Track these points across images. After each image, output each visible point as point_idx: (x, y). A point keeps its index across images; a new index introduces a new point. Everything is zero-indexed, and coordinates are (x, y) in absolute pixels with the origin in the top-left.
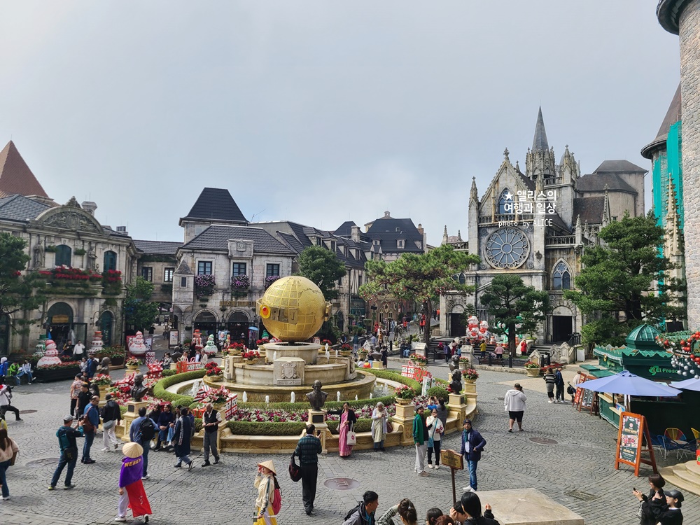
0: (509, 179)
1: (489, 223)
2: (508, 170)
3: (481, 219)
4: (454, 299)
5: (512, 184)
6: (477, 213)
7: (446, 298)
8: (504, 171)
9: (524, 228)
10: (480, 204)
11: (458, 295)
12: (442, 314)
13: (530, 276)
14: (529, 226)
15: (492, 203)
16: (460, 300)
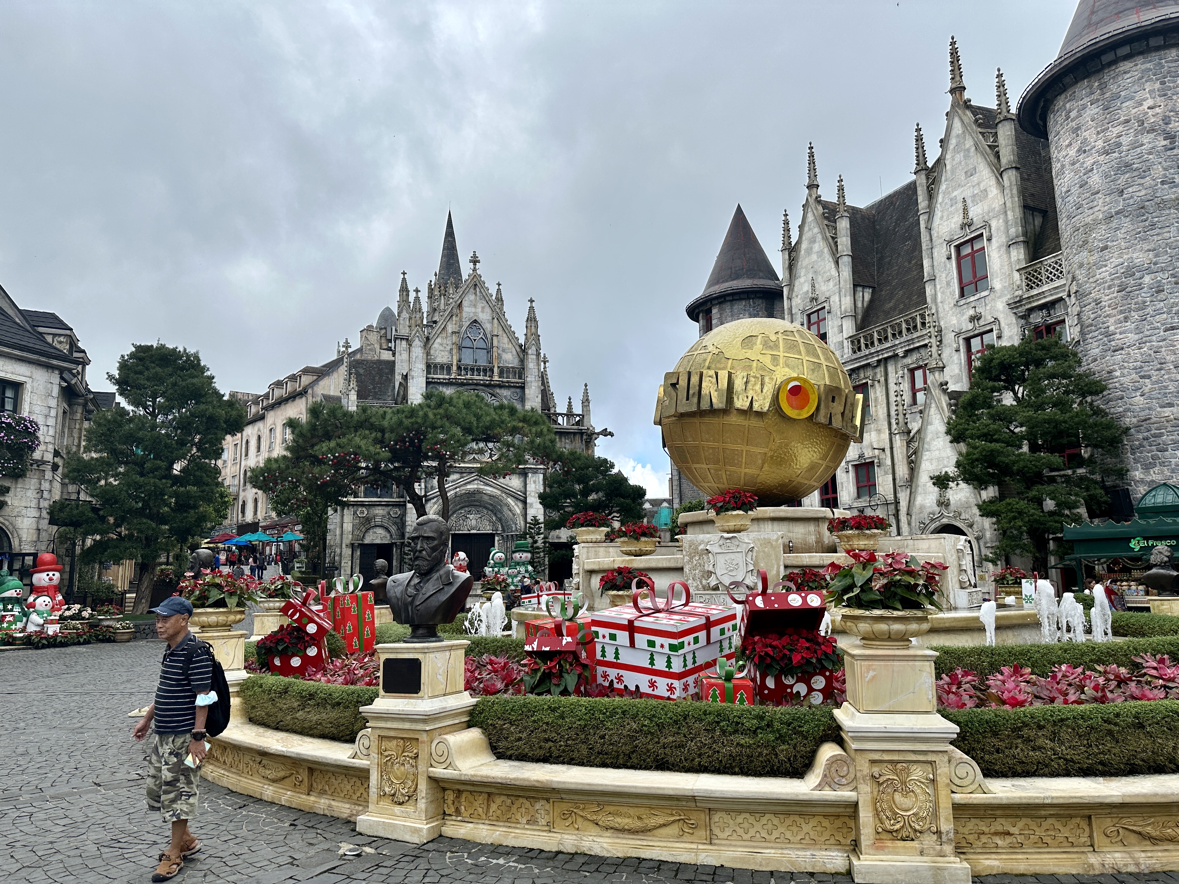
0: (480, 306)
1: (447, 377)
2: (478, 290)
3: (430, 367)
4: (371, 515)
5: (484, 316)
6: (425, 355)
7: (355, 513)
8: (472, 290)
9: (505, 392)
10: (428, 339)
11: (380, 508)
12: (344, 546)
13: (524, 474)
14: (513, 390)
15: (449, 343)
16: (383, 516)
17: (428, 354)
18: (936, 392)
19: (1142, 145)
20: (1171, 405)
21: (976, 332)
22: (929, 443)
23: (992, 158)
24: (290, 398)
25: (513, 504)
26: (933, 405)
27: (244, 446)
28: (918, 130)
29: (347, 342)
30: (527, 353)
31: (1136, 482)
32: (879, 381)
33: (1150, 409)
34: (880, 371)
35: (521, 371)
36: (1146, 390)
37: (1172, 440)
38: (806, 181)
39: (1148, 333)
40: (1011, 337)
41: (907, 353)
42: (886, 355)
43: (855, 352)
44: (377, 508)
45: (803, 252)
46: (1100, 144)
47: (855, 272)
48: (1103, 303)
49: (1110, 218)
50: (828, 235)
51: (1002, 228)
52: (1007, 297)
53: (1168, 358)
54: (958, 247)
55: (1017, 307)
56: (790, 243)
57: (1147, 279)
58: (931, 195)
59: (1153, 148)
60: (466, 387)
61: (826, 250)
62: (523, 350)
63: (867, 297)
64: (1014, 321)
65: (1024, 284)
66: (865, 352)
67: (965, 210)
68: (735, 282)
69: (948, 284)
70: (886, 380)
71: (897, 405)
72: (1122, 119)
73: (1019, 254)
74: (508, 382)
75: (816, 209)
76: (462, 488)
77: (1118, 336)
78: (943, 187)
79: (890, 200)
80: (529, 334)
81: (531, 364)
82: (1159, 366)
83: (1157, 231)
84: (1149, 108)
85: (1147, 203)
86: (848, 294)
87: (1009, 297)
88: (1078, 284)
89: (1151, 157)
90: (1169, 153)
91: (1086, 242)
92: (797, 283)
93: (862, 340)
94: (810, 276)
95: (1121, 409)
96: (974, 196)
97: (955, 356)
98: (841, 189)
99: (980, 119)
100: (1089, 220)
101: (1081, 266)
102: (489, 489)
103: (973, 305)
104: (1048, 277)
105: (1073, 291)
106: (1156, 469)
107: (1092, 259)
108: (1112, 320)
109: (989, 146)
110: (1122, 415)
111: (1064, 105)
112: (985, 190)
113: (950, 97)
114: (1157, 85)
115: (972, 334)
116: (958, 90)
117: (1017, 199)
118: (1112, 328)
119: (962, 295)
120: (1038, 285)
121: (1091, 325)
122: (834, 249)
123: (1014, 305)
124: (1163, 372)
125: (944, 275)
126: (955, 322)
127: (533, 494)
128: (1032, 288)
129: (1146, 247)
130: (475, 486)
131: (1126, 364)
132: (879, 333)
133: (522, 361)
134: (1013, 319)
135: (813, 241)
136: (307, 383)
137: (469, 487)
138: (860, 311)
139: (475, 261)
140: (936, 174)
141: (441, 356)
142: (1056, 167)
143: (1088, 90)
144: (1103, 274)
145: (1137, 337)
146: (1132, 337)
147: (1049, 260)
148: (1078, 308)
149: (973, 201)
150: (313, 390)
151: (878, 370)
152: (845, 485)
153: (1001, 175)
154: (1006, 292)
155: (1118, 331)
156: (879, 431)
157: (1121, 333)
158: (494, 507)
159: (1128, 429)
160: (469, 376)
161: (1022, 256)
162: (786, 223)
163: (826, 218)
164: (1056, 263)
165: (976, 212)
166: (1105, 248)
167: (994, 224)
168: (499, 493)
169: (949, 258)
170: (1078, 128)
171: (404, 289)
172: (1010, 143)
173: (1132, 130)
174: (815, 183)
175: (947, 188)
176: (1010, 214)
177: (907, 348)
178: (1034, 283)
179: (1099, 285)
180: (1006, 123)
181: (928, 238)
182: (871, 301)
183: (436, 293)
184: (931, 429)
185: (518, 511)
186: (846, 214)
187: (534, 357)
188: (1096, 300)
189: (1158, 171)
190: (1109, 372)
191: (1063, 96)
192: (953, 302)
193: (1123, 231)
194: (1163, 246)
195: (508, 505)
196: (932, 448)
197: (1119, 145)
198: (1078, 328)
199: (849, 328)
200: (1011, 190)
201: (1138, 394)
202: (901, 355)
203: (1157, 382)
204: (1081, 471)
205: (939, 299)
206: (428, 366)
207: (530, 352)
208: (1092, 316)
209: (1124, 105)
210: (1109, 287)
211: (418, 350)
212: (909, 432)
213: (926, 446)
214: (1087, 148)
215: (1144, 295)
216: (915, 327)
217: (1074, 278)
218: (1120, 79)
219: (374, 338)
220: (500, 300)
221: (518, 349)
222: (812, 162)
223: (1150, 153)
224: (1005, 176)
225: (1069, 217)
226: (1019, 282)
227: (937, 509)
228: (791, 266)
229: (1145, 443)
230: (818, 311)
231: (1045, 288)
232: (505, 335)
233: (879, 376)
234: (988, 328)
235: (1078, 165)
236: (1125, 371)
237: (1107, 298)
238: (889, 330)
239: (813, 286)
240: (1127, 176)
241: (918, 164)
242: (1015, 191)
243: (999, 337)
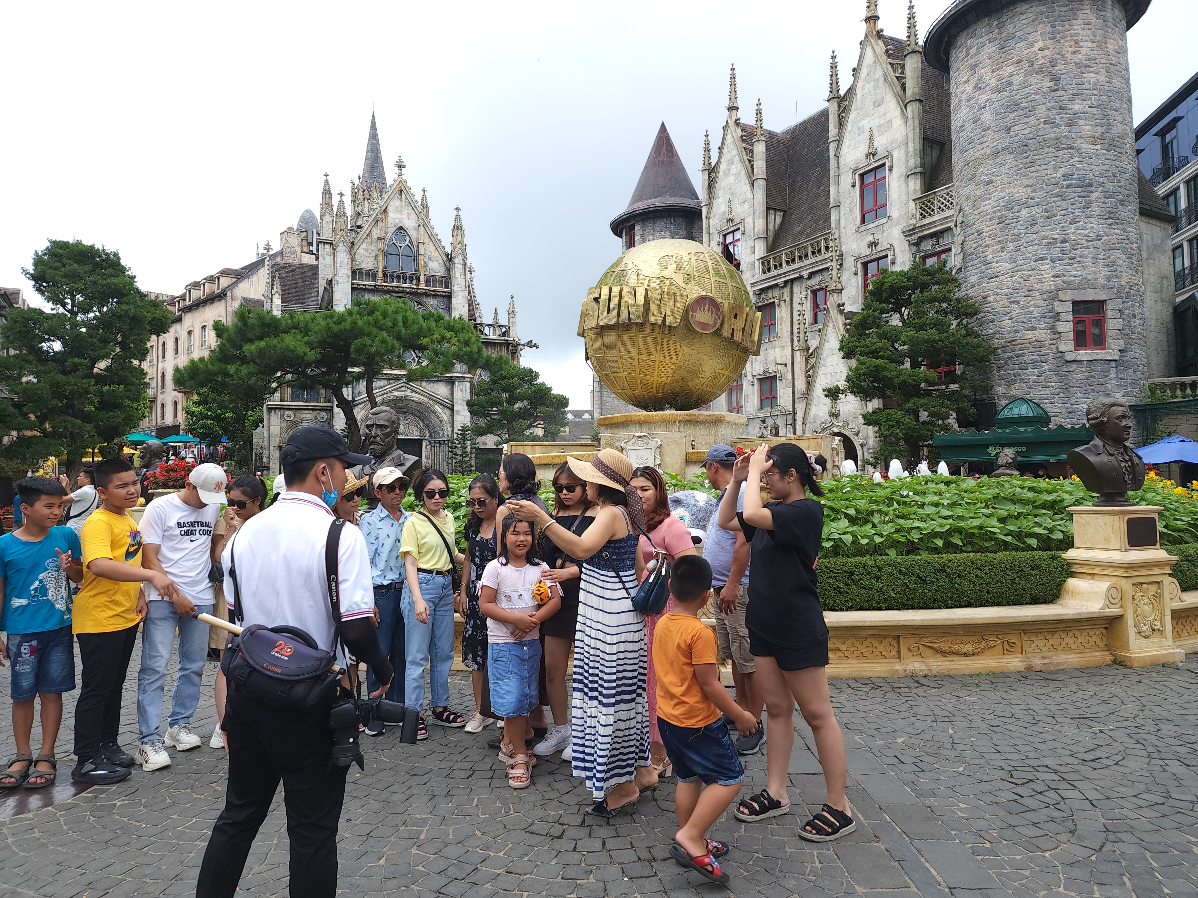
0: (406, 212)
1: (373, 283)
2: (403, 195)
3: (355, 273)
4: (298, 419)
5: (410, 223)
6: (350, 261)
7: (282, 416)
8: (397, 195)
9: (432, 302)
10: (353, 244)
11: (307, 412)
12: (272, 448)
13: (451, 382)
14: (440, 299)
15: (375, 248)
16: (311, 420)
17: (353, 260)
18: (834, 312)
19: (1031, 85)
20: (1034, 328)
21: (873, 257)
22: (825, 360)
23: (899, 89)
24: (208, 300)
25: (440, 411)
26: (831, 324)
27: (160, 348)
28: (834, 57)
29: (268, 245)
30: (454, 263)
31: (999, 396)
32: (785, 301)
33: (1016, 331)
34: (786, 291)
35: (447, 281)
36: (1014, 314)
37: (1032, 359)
38: (727, 103)
39: (1021, 263)
40: (903, 263)
41: (811, 275)
42: (792, 277)
43: (764, 273)
44: (304, 411)
45: (721, 174)
46: (994, 82)
47: (768, 195)
48: (985, 234)
49: (996, 154)
50: (745, 158)
51: (903, 159)
52: (903, 225)
53: (1035, 286)
54: (862, 176)
55: (910, 235)
56: (710, 164)
57: (1024, 212)
58: (841, 124)
59: (1040, 89)
60: (392, 294)
61: (743, 173)
62: (449, 259)
63: (778, 220)
64: (907, 248)
65: (918, 213)
66: (774, 273)
67: (871, 139)
68: (658, 199)
69: (851, 210)
70: (791, 300)
71: (799, 324)
72: (1016, 58)
73: (915, 185)
74: (434, 291)
75: (736, 131)
76: (389, 395)
77: (994, 265)
78: (852, 116)
79: (804, 125)
80: (455, 243)
81: (458, 273)
82: (1027, 293)
83: (1037, 168)
84: (1039, 50)
85: (1030, 141)
86: (761, 217)
87: (904, 225)
88: (963, 216)
89: (1037, 97)
90: (1053, 94)
91: (974, 176)
92: (715, 203)
93: (772, 262)
94: (728, 197)
95: (992, 331)
96: (879, 126)
97: (854, 279)
98: (759, 113)
99: (890, 49)
100: (978, 155)
101: (968, 198)
102: (416, 397)
103: (872, 231)
104: (940, 208)
105: (959, 222)
106: (1017, 385)
107: (978, 192)
108: (990, 250)
109: (897, 77)
110: (991, 337)
111: (965, 42)
112: (890, 121)
113: (864, 26)
114: (1048, 28)
115: (869, 259)
116: (872, 19)
117: (918, 131)
118: (989, 257)
119: (863, 221)
120: (930, 215)
121: (973, 254)
122: (750, 171)
123: (908, 233)
124: (1030, 298)
125: (848, 202)
126: (855, 247)
127: (460, 402)
128: (924, 217)
129: (1026, 182)
130: (403, 393)
131: (999, 291)
132: (786, 254)
133: (448, 270)
134: (906, 245)
135: (731, 162)
136: (226, 285)
137: (397, 393)
138: (771, 234)
139: (400, 166)
140: (847, 103)
141: (366, 262)
142: (954, 102)
143: (987, 28)
144: (986, 206)
145: (1010, 266)
146: (1007, 266)
147: (941, 190)
148: (963, 238)
149: (878, 131)
150: (232, 292)
151: (784, 290)
152: (750, 396)
153: (905, 106)
154: (902, 220)
155: (995, 260)
156: (783, 347)
157: (997, 262)
158: (422, 413)
159: (996, 349)
160: (394, 284)
161: (918, 187)
162: (707, 143)
163: (743, 141)
164: (948, 194)
165: (881, 143)
166: (991, 182)
167: (896, 154)
168: (427, 400)
169: (853, 186)
170: (976, 65)
171: (327, 192)
172: (916, 76)
173: (1023, 70)
174: (735, 105)
175: (857, 117)
176: (911, 145)
177: (811, 270)
178: (927, 212)
179: (983, 216)
180: (914, 56)
181: (836, 165)
182: (782, 224)
183: (360, 196)
184: (827, 346)
185: (445, 418)
186: (762, 138)
187: (461, 266)
188: (978, 231)
189: (1042, 111)
190: (984, 298)
191: (965, 33)
192: (854, 228)
193: (1007, 167)
194: (1040, 182)
195: (435, 412)
196: (827, 364)
197: (1010, 84)
198: (961, 257)
199: (761, 249)
200: (913, 122)
201: (1007, 318)
202: (806, 276)
203: (1023, 308)
204: (954, 386)
205: (842, 225)
206: (354, 272)
207: (456, 261)
208: (974, 246)
209: (1018, 45)
210: (991, 219)
211: (342, 256)
212: (808, 349)
213: (822, 362)
214: (982, 86)
215: (1020, 228)
216: (819, 251)
217: (961, 210)
218: (1016, 19)
219: (295, 240)
220: (425, 206)
221: (445, 258)
222: (733, 83)
223: (1037, 94)
224: (909, 108)
225: (962, 151)
226: (913, 212)
227: (828, 419)
228: (711, 186)
229: (1009, 361)
230: (733, 232)
231: (936, 218)
232: (431, 243)
233: (785, 296)
234: (884, 254)
235: (973, 101)
236: (998, 297)
237: (988, 229)
238: (796, 252)
239: (730, 207)
240: (1015, 114)
241: (831, 92)
242: (917, 123)
243: (893, 263)
